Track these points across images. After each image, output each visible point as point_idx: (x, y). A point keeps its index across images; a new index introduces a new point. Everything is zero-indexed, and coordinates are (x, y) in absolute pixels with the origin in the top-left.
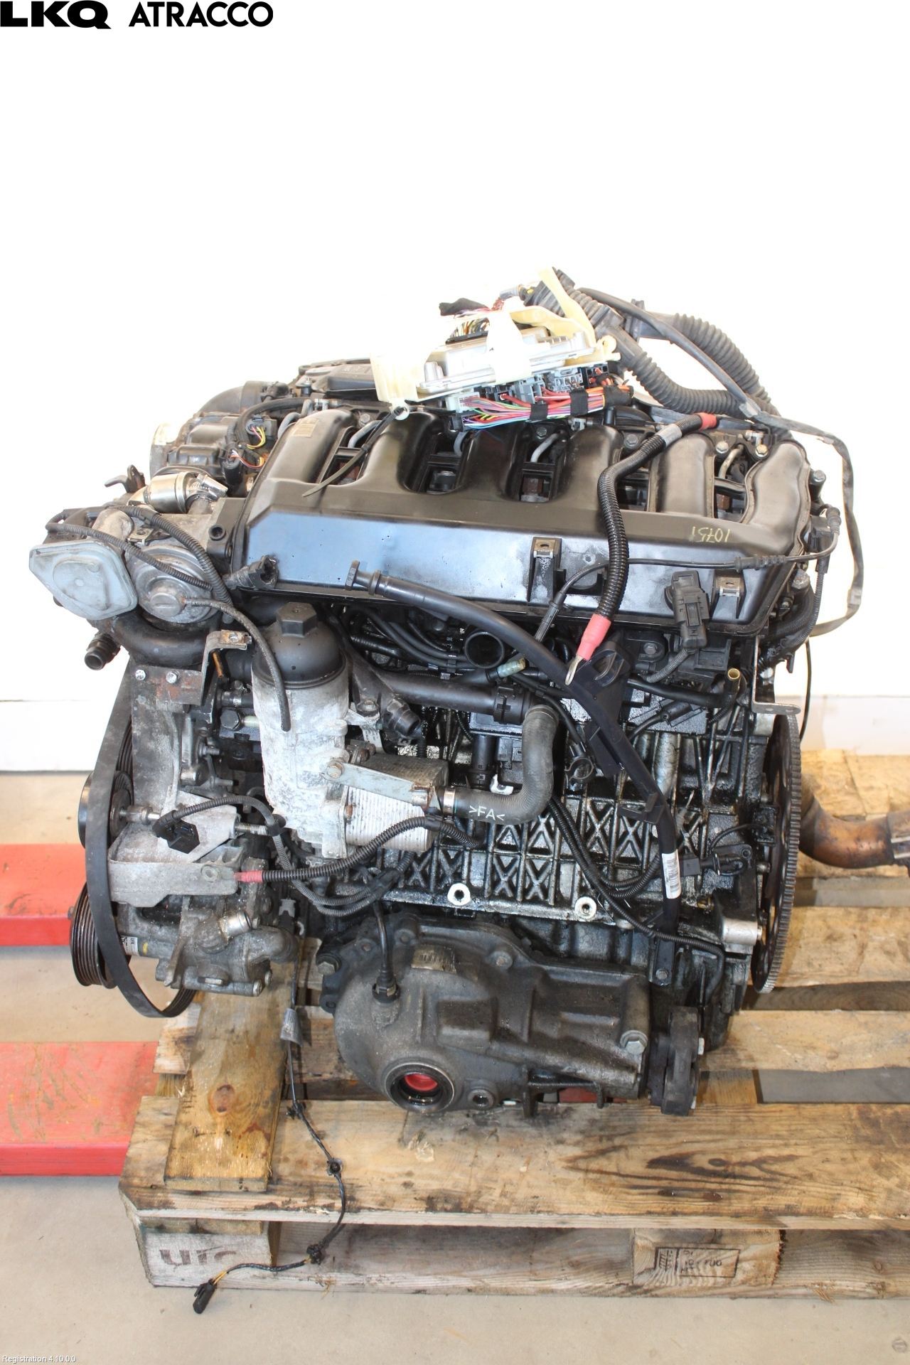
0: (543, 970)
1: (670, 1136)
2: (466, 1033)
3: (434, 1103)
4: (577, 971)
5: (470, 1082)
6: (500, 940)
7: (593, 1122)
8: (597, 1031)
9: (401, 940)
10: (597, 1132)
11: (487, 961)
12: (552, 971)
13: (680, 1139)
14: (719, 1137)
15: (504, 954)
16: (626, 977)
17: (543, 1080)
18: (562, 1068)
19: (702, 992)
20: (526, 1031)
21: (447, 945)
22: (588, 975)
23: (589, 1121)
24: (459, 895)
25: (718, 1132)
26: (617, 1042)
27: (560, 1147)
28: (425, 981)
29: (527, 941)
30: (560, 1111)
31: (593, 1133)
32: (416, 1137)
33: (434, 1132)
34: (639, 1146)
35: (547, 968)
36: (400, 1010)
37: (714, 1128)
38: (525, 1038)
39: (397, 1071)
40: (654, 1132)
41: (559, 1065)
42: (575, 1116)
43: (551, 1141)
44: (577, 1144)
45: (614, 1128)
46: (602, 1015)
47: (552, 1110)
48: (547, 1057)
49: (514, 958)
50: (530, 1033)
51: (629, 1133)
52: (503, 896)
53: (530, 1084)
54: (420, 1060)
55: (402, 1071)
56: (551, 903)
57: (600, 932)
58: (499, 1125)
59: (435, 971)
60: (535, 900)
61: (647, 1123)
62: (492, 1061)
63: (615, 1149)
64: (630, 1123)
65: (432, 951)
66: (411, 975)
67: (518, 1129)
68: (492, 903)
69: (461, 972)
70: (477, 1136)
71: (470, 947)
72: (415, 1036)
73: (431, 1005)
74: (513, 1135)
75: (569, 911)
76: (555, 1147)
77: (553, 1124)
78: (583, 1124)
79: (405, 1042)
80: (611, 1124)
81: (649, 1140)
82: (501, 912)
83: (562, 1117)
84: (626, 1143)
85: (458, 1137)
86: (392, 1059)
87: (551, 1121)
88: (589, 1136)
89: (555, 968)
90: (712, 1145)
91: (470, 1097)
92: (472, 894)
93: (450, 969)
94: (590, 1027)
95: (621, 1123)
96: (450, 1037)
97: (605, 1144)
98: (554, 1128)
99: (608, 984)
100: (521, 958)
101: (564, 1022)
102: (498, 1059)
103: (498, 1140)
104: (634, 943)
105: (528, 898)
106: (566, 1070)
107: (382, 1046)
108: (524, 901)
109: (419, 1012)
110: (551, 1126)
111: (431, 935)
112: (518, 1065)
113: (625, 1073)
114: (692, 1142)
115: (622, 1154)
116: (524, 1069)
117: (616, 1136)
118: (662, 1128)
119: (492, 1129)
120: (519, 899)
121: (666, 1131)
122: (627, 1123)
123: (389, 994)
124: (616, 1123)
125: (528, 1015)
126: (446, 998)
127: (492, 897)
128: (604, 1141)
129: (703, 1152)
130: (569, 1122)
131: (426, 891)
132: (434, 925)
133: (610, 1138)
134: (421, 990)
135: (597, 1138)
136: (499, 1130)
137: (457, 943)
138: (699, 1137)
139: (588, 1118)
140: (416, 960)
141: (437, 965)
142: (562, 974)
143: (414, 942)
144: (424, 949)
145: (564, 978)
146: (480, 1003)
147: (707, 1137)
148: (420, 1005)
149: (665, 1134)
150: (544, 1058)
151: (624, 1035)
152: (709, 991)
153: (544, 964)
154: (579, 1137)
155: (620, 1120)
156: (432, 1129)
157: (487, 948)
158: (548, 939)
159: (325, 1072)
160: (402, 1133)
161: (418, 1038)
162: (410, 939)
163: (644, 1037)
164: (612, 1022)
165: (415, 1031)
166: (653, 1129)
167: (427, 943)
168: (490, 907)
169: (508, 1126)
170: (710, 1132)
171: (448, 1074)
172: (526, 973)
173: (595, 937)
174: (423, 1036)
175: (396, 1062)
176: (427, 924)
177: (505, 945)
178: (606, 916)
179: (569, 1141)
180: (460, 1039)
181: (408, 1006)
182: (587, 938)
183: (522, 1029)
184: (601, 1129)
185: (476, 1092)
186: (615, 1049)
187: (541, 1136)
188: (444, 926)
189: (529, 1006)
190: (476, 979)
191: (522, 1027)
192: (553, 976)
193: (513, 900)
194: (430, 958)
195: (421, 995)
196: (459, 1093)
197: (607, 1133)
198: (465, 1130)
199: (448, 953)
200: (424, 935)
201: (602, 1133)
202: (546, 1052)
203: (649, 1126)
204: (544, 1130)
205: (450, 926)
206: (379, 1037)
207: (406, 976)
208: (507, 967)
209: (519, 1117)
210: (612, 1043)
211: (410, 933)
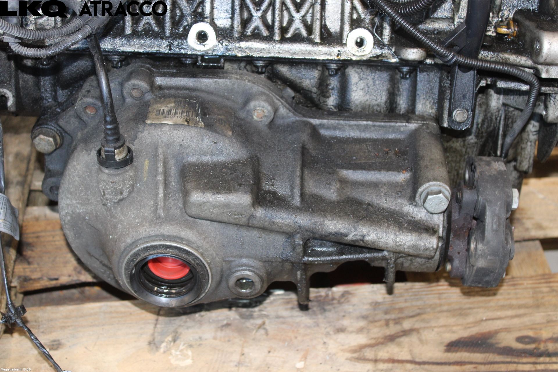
0: (311, 124)
1: (467, 315)
2: (221, 198)
3: (186, 293)
4: (353, 123)
5: (230, 262)
6: (256, 88)
7: (376, 305)
8: (384, 190)
9: (132, 96)
10: (381, 316)
11: (242, 114)
12: (322, 126)
13: (479, 317)
14: (521, 311)
15: (263, 103)
16: (413, 126)
17: (322, 254)
18: (346, 235)
19: (500, 142)
20: (297, 193)
21: (191, 98)
22: (366, 127)
23: (371, 304)
24: (202, 37)
25: (520, 307)
26: (412, 199)
27: (341, 336)
28: (165, 140)
29: (290, 92)
30: (337, 296)
31: (377, 318)
32: (170, 338)
33: (190, 331)
34: (432, 328)
35: (315, 121)
36: (135, 179)
37: (514, 302)
38: (297, 201)
39: (136, 254)
40: (448, 311)
41: (343, 231)
42: (354, 300)
43: (330, 330)
44: (360, 330)
45: (401, 310)
46: (388, 170)
47: (327, 295)
48: (327, 222)
49: (276, 110)
50: (302, 195)
51: (418, 314)
52: (256, 36)
53: (306, 259)
54: (165, 237)
55: (143, 256)
56: (318, 40)
57: (377, 75)
58: (267, 316)
59: (176, 126)
60: (297, 38)
61: (438, 302)
62: (255, 233)
63: (406, 333)
64: (419, 303)
65: (172, 105)
66: (146, 133)
67: (289, 320)
68: (243, 44)
69: (209, 126)
70: (241, 331)
71: (220, 100)
72: (156, 209)
73: (174, 171)
74: (284, 326)
75: (339, 48)
76: (335, 337)
77: (330, 311)
78: (365, 309)
79: (144, 218)
80: (397, 306)
81: (443, 321)
82: (256, 55)
83: (339, 303)
84: (417, 326)
85: (220, 334)
86: (129, 241)
87: (328, 307)
88: (374, 321)
89: (325, 121)
90: (516, 321)
91: (232, 281)
92: (217, 36)
93: (197, 123)
94: (375, 185)
95: (407, 304)
96: (201, 205)
97: (393, 329)
98: (330, 315)
99: (391, 136)
100: (283, 111)
101: (344, 182)
102: (264, 229)
103: (267, 333)
104: (420, 86)
105: (289, 35)
106: (350, 237)
107: (115, 227)
108: (283, 40)
109: (160, 178)
110: (327, 314)
111: (170, 88)
112: (290, 235)
113: (425, 236)
114: (493, 319)
115: (414, 338)
116: (298, 240)
117: (403, 318)
118: (457, 307)
119: (259, 322)
120: (277, 37)
121: (460, 309)
122: (414, 303)
123: (118, 158)
124: (402, 305)
125: (298, 173)
126: (193, 159)
127: (243, 37)
128: (391, 324)
129: (507, 330)
130: (347, 307)
131: (160, 35)
132: (173, 75)
133: (397, 321)
134: (160, 151)
135: (383, 322)
136: (267, 321)
137: (203, 95)
138: (499, 314)
139: (370, 301)
140: (152, 115)
141: (179, 119)
142: (335, 128)
143: (149, 97)
144: (161, 103)
145: (338, 134)
146: (237, 162)
147: (510, 313)
148: (161, 170)
149: (461, 312)
150: (323, 224)
151: (420, 190)
152: (508, 140)
153: (311, 117)
154: (362, 323)
155: (406, 301)
156: (188, 328)
157: (240, 100)
158: (314, 90)
159: (62, 275)
160: (153, 335)
161: (161, 212)
162: (143, 94)
163: (446, 190)
164: (402, 177)
165: (156, 204)
166: (445, 308)
167: (164, 96)
168: (240, 49)
169: (278, 317)
170: (511, 307)
171: (202, 254)
172: (291, 128)
173: (371, 82)
174: (166, 208)
175: (134, 244)
176: (164, 75)
177: (263, 93)
178: (386, 51)
179: (350, 329)
180: (214, 207)
181: (145, 174)
182: (362, 84)
183: (292, 191)
184: (386, 313)
185: (239, 274)
186: (408, 209)
187: (317, 325)
188: (184, 76)
189: (299, 163)
190: (230, 133)
191: (292, 188)
192: (323, 132)
193: (269, 39)
194: (169, 113)
195: (161, 157)
196: (218, 278)
197: (393, 316)
198: (228, 325)
199: (191, 106)
200: (160, 88)
201: (388, 317)
202: (325, 216)
203: (441, 305)
204: (320, 318)
205: (193, 75)
206: (112, 216)
207: (140, 135)
208: (267, 121)
209: (290, 306)
210: (405, 202)
211: (144, 85)
